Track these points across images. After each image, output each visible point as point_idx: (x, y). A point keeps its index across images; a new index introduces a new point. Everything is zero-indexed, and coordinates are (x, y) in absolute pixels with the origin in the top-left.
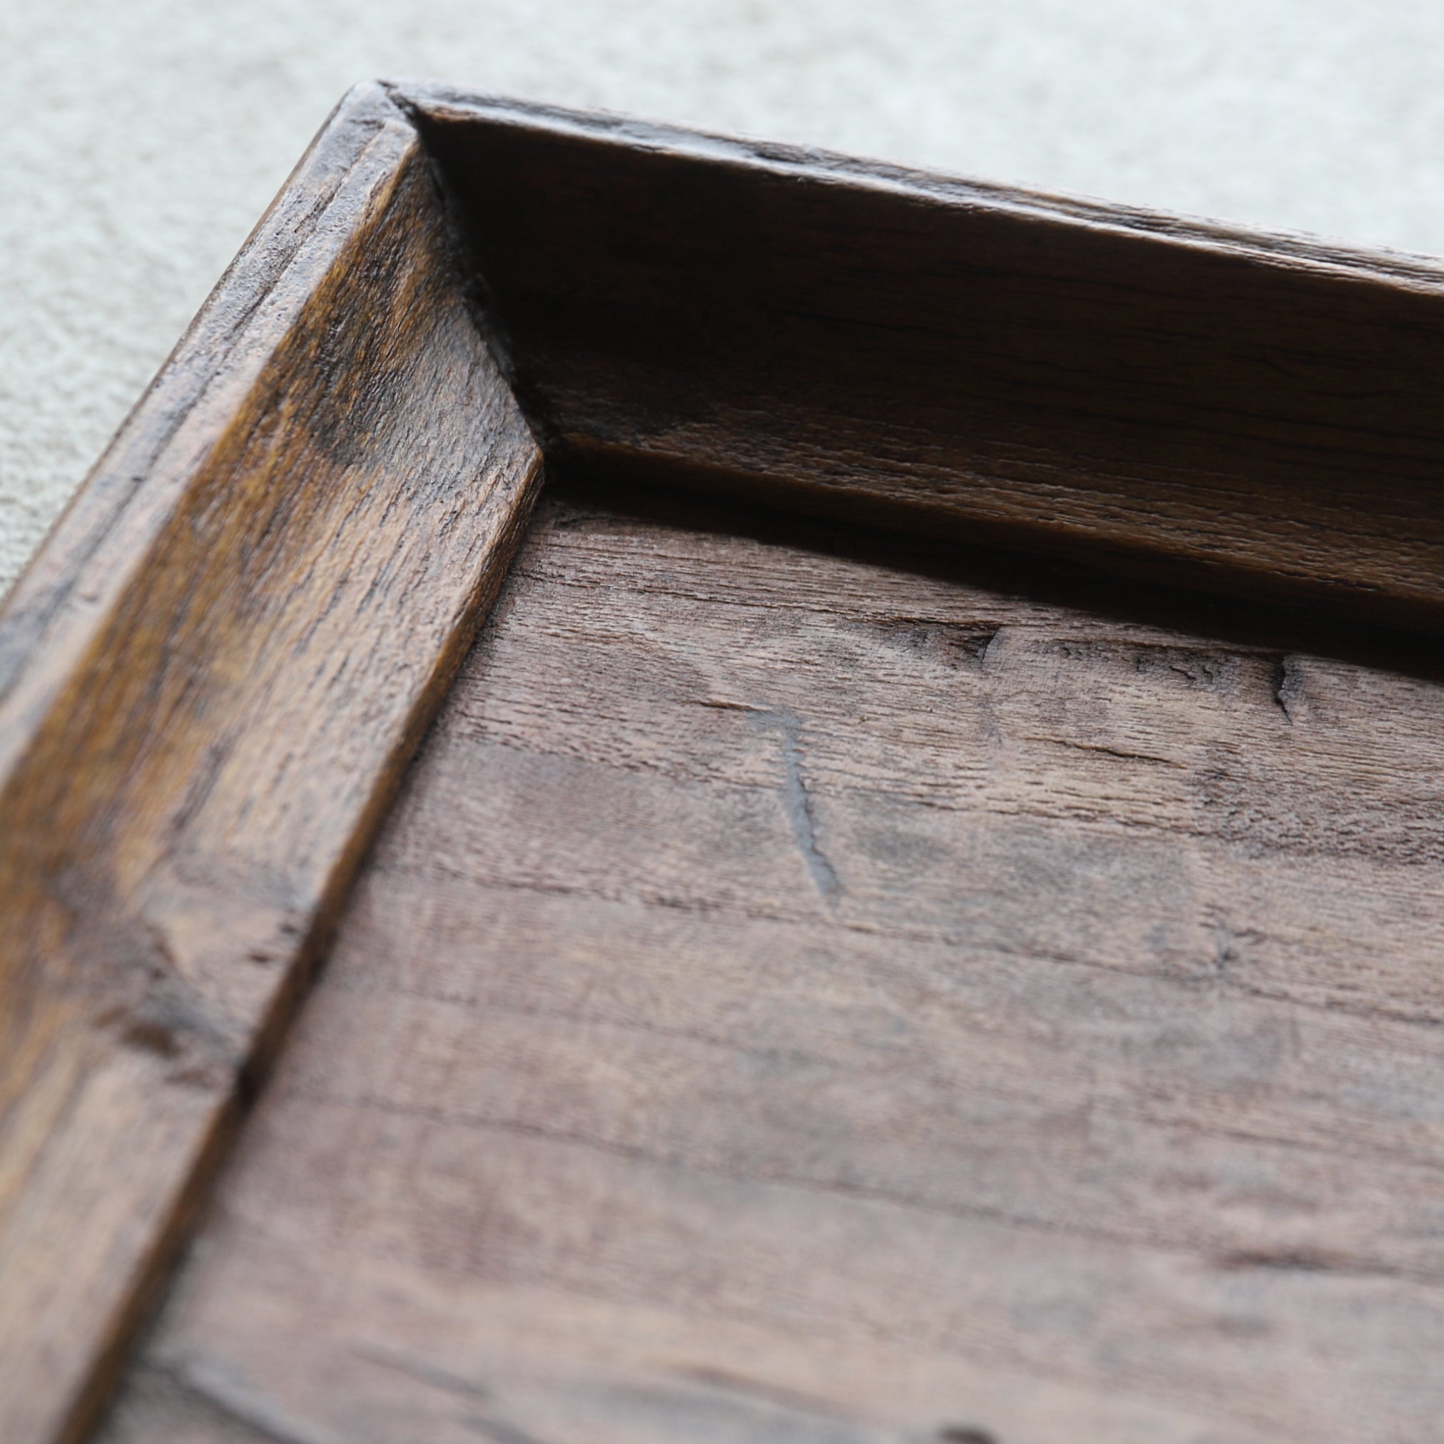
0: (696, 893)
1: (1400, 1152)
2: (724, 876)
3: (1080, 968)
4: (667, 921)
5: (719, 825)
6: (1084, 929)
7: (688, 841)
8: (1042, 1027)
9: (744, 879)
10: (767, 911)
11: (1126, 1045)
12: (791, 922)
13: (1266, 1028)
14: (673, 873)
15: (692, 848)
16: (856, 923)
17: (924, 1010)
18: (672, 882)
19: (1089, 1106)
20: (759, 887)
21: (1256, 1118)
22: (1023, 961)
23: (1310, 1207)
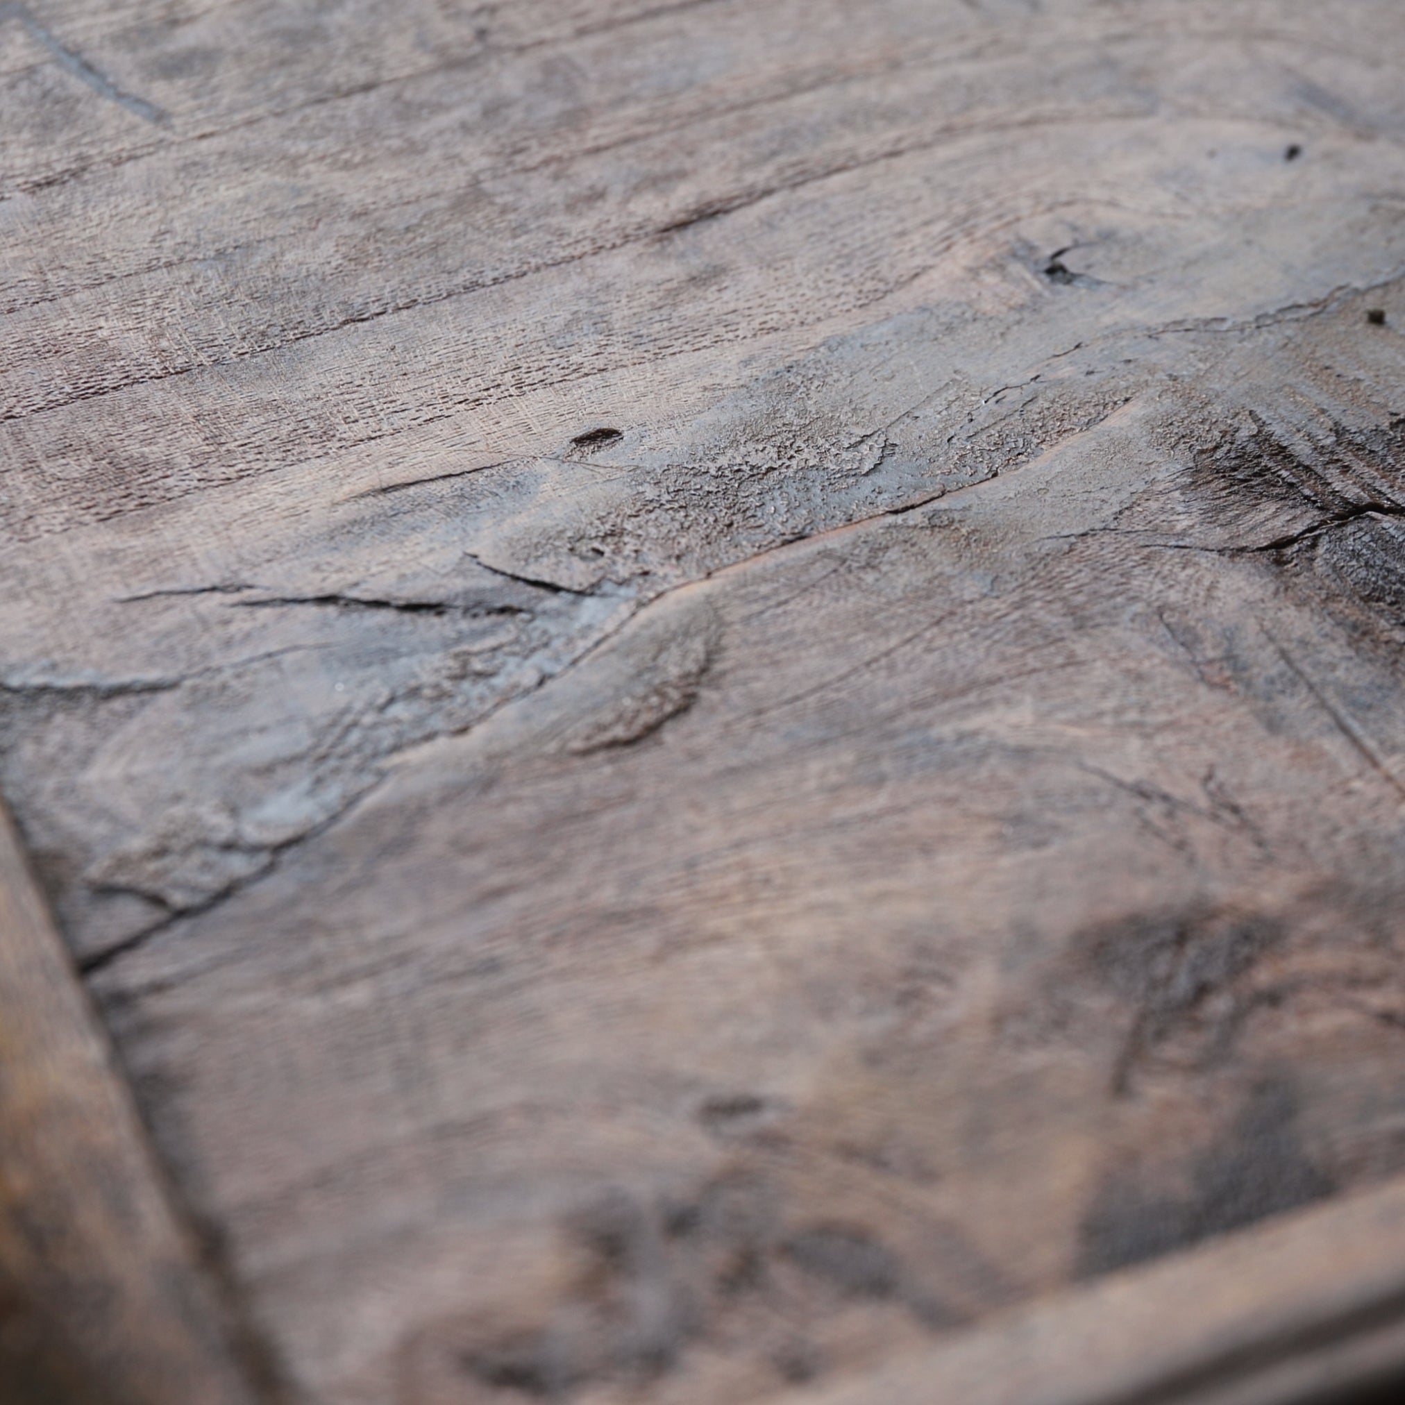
0: (59, 168)
1: (706, 112)
2: (69, 145)
3: (385, 90)
4: (56, 199)
5: (32, 109)
6: (365, 60)
7: (18, 130)
8: (395, 143)
9: (86, 140)
10: (124, 155)
11: (465, 128)
12: (150, 154)
13: (549, 68)
14: (28, 161)
15: (26, 135)
16: (198, 133)
17: (302, 171)
18: (35, 167)
19: (475, 182)
20: (104, 141)
21: (595, 134)
22: (342, 103)
23: (682, 175)
